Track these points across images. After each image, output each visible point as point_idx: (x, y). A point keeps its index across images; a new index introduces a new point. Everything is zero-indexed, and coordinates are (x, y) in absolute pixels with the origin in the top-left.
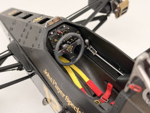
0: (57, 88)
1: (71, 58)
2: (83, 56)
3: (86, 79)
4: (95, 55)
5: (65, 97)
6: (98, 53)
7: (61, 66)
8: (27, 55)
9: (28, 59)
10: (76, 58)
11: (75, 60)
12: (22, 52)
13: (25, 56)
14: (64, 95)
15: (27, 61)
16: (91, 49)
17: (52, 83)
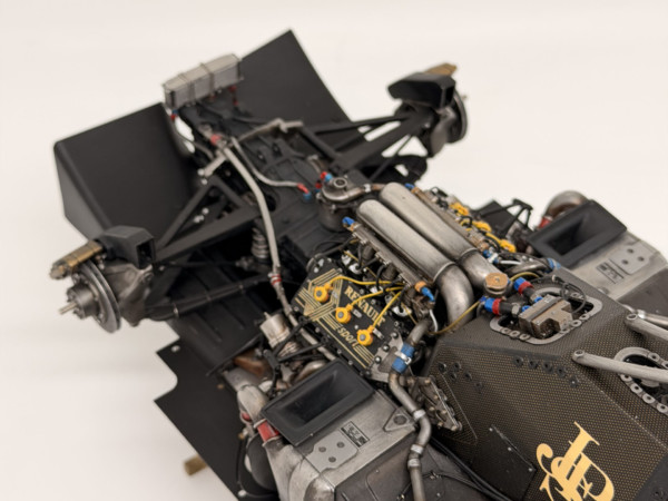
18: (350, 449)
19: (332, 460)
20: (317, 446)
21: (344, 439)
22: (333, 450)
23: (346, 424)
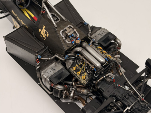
0: (18, 17)
1: (24, 5)
2: (30, 4)
3: (33, 16)
4: (37, 5)
5: (21, 21)
6: (38, 3)
7: (20, 9)
8: (4, 5)
9: (4, 7)
10: (27, 5)
11: (26, 6)
12: (1, 3)
13: (3, 5)
14: (20, 20)
15: (4, 8)
16: (35, 1)
17: (15, 16)
18: (101, 33)
19: (103, 31)
20: (106, 33)
21: (102, 34)
22: (103, 33)
23: (102, 37)
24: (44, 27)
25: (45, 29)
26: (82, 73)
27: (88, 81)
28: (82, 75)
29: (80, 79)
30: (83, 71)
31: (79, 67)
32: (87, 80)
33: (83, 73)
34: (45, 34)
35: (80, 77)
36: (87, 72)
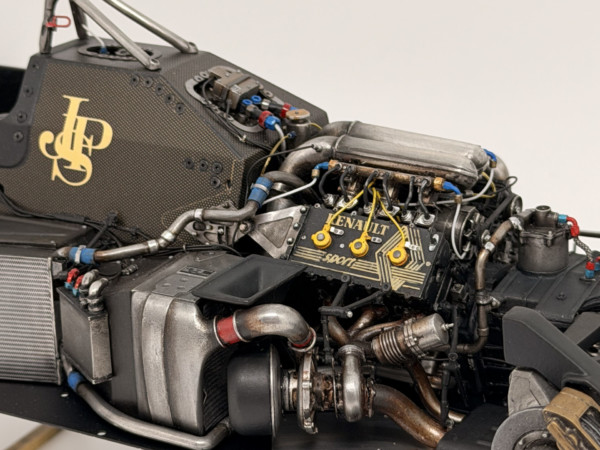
24: (75, 103)
25: (83, 111)
26: (378, 240)
27: (428, 264)
28: (381, 254)
29: (376, 276)
30: (380, 229)
31: (349, 220)
32: (420, 262)
33: (385, 239)
34: (90, 142)
35: (376, 267)
36: (407, 224)
